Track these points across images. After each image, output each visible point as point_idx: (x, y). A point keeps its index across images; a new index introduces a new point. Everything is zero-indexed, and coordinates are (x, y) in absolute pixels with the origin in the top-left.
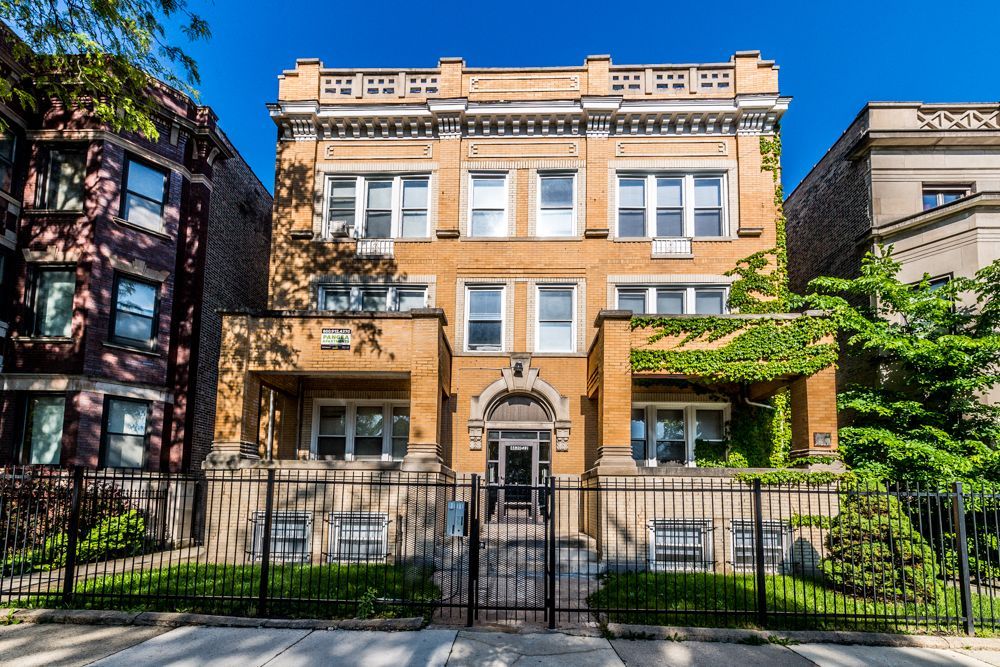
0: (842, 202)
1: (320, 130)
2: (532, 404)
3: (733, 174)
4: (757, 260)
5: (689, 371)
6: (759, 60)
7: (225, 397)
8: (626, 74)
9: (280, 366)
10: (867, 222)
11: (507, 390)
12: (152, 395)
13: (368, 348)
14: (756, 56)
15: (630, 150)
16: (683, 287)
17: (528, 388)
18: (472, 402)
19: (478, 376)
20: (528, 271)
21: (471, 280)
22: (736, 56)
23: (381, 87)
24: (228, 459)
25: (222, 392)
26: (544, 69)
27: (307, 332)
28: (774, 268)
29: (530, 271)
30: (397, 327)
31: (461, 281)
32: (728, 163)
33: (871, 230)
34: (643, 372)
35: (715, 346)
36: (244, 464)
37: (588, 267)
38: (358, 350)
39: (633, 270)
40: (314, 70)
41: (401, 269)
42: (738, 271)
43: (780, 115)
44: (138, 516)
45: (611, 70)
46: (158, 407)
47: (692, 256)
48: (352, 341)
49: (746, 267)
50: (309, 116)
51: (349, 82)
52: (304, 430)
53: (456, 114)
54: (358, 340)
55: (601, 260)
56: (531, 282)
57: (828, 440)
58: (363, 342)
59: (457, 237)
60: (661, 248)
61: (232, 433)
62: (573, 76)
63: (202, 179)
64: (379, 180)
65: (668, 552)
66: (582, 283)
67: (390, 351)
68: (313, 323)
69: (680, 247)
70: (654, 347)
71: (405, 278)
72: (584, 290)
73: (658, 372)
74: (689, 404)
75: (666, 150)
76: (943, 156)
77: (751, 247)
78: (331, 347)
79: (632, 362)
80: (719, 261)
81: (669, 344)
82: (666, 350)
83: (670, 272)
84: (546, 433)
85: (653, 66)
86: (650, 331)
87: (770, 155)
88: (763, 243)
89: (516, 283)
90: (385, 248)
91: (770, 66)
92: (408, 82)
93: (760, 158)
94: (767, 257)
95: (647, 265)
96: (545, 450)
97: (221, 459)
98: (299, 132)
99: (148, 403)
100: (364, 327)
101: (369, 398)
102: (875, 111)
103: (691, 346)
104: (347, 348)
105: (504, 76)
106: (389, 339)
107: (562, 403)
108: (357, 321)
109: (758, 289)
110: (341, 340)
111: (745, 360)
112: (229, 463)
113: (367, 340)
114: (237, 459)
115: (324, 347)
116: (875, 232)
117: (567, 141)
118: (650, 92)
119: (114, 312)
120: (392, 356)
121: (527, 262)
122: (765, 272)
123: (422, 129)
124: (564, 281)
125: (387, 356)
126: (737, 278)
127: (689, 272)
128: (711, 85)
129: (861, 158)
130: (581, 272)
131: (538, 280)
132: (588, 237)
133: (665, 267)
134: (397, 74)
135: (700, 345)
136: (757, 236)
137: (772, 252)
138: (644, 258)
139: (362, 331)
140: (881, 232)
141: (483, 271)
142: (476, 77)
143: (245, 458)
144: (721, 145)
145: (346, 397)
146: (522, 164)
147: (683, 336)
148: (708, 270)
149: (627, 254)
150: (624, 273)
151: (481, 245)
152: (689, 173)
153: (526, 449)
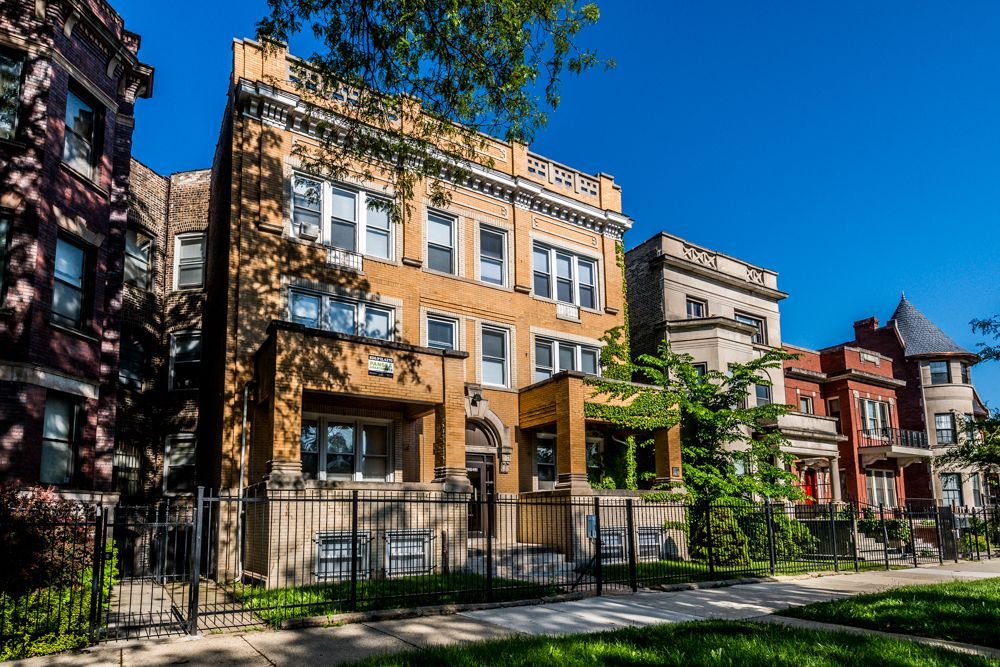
0: (644, 292)
1: (291, 122)
2: (477, 429)
3: (601, 263)
4: (614, 332)
5: (614, 421)
6: (612, 183)
7: (283, 416)
8: (537, 161)
9: (331, 387)
10: (662, 315)
12: (86, 392)
13: (409, 377)
14: (611, 179)
15: (541, 225)
16: (574, 344)
17: (481, 416)
20: (476, 311)
21: (432, 310)
22: (601, 175)
24: (293, 480)
25: (279, 411)
27: (356, 357)
28: (622, 340)
30: (431, 362)
31: (424, 310)
32: (598, 255)
33: (665, 322)
34: (589, 419)
35: (624, 404)
37: (517, 316)
38: (401, 380)
39: (546, 325)
40: (280, 52)
41: (374, 287)
42: (605, 338)
43: (626, 229)
45: (528, 155)
47: (580, 321)
48: (396, 371)
49: (609, 335)
54: (400, 370)
55: (525, 312)
57: (678, 471)
58: (404, 373)
59: (419, 267)
60: (561, 310)
61: (292, 453)
62: (502, 149)
64: (343, 189)
66: (512, 329)
67: (427, 382)
68: (361, 349)
69: (573, 312)
70: (595, 400)
72: (515, 335)
75: (563, 233)
77: (612, 322)
78: (377, 374)
79: (585, 411)
80: (595, 328)
81: (602, 400)
83: (568, 331)
84: (490, 457)
85: (553, 161)
86: (591, 389)
87: (620, 255)
88: (618, 320)
89: (467, 320)
90: (354, 262)
91: (618, 189)
93: (615, 255)
94: (620, 331)
95: (554, 323)
96: (491, 470)
97: (287, 480)
98: (268, 116)
100: (405, 358)
101: (345, 414)
102: (665, 238)
103: (614, 402)
104: (391, 376)
106: (424, 372)
107: (505, 432)
108: (399, 353)
109: (617, 354)
110: (387, 369)
111: (640, 415)
112: (295, 484)
113: (407, 371)
114: (302, 480)
115: (371, 373)
116: (668, 324)
117: (500, 204)
118: (550, 181)
120: (429, 388)
121: (474, 302)
122: (619, 342)
124: (501, 325)
125: (424, 387)
126: (605, 343)
127: (578, 333)
128: (587, 190)
129: (657, 267)
130: (512, 319)
131: (480, 320)
132: (516, 291)
133: (565, 327)
135: (618, 402)
136: (614, 314)
137: (623, 328)
138: (552, 316)
139: (402, 362)
140: (671, 324)
141: (439, 303)
144: (594, 239)
146: (468, 213)
147: (609, 394)
148: (590, 334)
149: (542, 311)
150: (541, 326)
151: (439, 279)
152: (576, 255)
153: (476, 470)
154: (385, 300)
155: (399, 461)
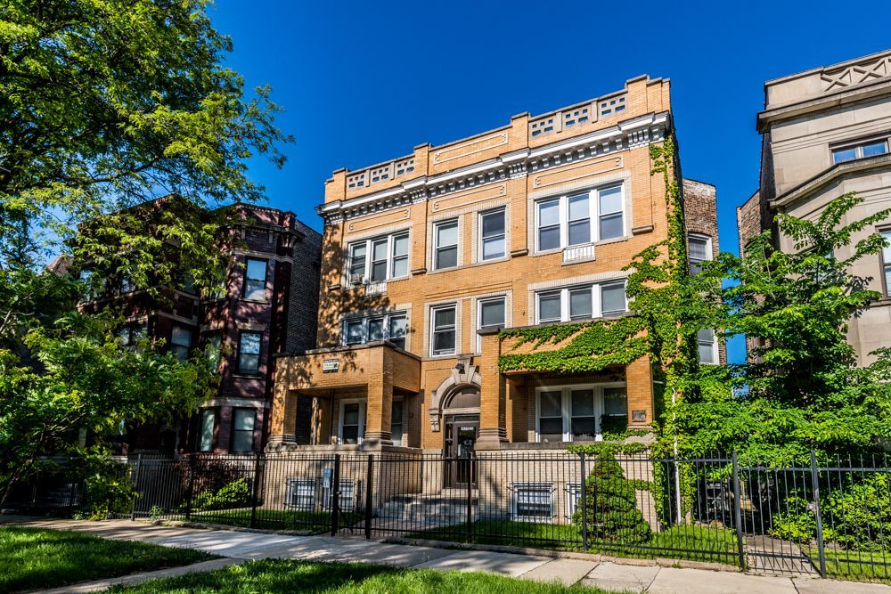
1: (345, 215)
4: (651, 253)
5: (539, 368)
6: (649, 81)
7: (277, 408)
8: (543, 121)
11: (454, 385)
12: (257, 404)
13: (349, 367)
14: (645, 78)
15: (546, 181)
16: (590, 285)
17: (468, 381)
18: (432, 395)
19: (438, 375)
20: (471, 290)
21: (434, 303)
22: (629, 83)
23: (380, 175)
25: (275, 405)
26: (483, 134)
27: (317, 363)
28: (666, 257)
29: (473, 290)
30: (363, 354)
31: (427, 304)
32: (624, 174)
34: (509, 371)
35: (557, 348)
36: (284, 448)
37: (514, 280)
39: (547, 278)
40: (342, 175)
41: (392, 301)
42: (635, 264)
44: (245, 481)
45: (530, 122)
46: (260, 412)
47: (596, 258)
48: (341, 366)
49: (640, 260)
50: (337, 210)
51: (362, 177)
52: (334, 422)
53: (421, 187)
54: (344, 364)
55: (524, 274)
56: (474, 298)
57: (643, 416)
59: (425, 273)
60: (571, 255)
61: (279, 430)
62: (502, 133)
63: (287, 259)
64: (379, 240)
65: (531, 508)
66: (510, 294)
67: (360, 367)
68: (320, 358)
69: (587, 252)
70: (516, 352)
71: (394, 308)
72: (511, 299)
73: (520, 370)
74: (595, 384)
75: (573, 173)
76: (852, 112)
77: (646, 242)
78: (329, 371)
79: (499, 365)
80: (617, 258)
81: (527, 349)
82: (524, 353)
83: (577, 274)
85: (561, 109)
86: (514, 341)
87: (662, 159)
88: (656, 237)
89: (464, 301)
90: (382, 288)
92: (396, 167)
93: (650, 163)
94: (659, 249)
95: (559, 272)
97: (274, 446)
98: (333, 220)
99: (255, 409)
102: (773, 87)
103: (541, 349)
104: (337, 371)
105: (457, 147)
108: (343, 352)
109: (652, 278)
111: (577, 356)
113: (348, 363)
115: (325, 372)
117: (498, 185)
118: (561, 130)
119: (239, 354)
121: (471, 283)
122: (658, 262)
123: (403, 200)
124: (498, 294)
125: (358, 372)
126: (632, 271)
127: (592, 272)
128: (609, 111)
130: (510, 284)
131: (478, 296)
132: (513, 257)
133: (574, 271)
134: (389, 164)
135: (549, 347)
136: (650, 231)
137: (663, 243)
138: (557, 266)
139: (345, 358)
141: (440, 295)
142: (438, 153)
143: (285, 444)
144: (617, 160)
145: (358, 397)
146: (467, 210)
147: (536, 341)
148: (609, 268)
149: (543, 265)
150: (541, 281)
151: (441, 275)
152: (593, 188)
153: (472, 429)
154: (399, 308)
155: (405, 426)
